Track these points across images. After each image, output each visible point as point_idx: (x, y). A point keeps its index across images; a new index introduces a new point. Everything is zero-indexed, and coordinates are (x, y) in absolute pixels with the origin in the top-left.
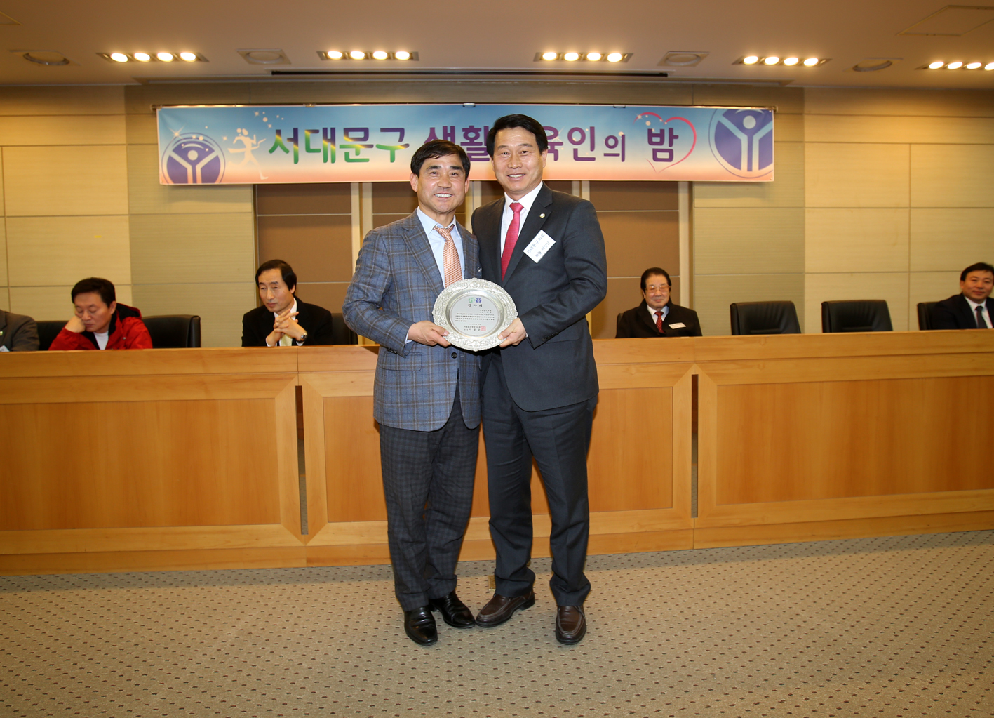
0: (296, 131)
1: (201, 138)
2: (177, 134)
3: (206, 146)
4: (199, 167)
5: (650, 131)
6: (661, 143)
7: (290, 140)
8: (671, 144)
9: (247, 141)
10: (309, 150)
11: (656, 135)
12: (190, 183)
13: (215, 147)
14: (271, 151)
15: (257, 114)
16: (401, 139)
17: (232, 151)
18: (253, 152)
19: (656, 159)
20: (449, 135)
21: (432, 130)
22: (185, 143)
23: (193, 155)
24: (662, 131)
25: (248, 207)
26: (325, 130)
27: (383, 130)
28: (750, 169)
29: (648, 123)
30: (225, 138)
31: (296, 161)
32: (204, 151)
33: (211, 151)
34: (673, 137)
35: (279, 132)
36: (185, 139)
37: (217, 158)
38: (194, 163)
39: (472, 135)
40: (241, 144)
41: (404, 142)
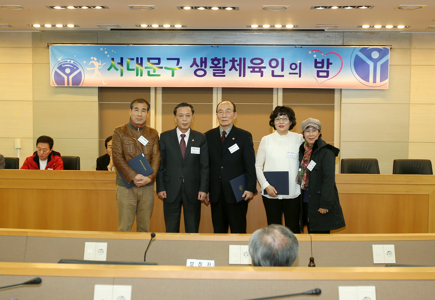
0: (122, 59)
1: (72, 62)
2: (59, 59)
3: (75, 66)
4: (71, 77)
5: (316, 60)
6: (322, 67)
7: (118, 63)
8: (328, 68)
9: (96, 64)
10: (128, 69)
11: (319, 63)
12: (66, 85)
13: (79, 67)
14: (109, 69)
15: (102, 49)
16: (178, 64)
17: (88, 69)
18: (99, 69)
19: (318, 76)
20: (204, 62)
21: (195, 59)
22: (64, 64)
23: (68, 71)
24: (323, 60)
25: (96, 98)
26: (137, 59)
27: (168, 59)
28: (375, 81)
29: (315, 56)
30: (85, 62)
31: (122, 75)
32: (74, 68)
33: (77, 69)
34: (329, 64)
35: (113, 59)
36: (64, 62)
37: (80, 73)
38: (68, 75)
39: (216, 62)
40: (93, 65)
41: (179, 66)
